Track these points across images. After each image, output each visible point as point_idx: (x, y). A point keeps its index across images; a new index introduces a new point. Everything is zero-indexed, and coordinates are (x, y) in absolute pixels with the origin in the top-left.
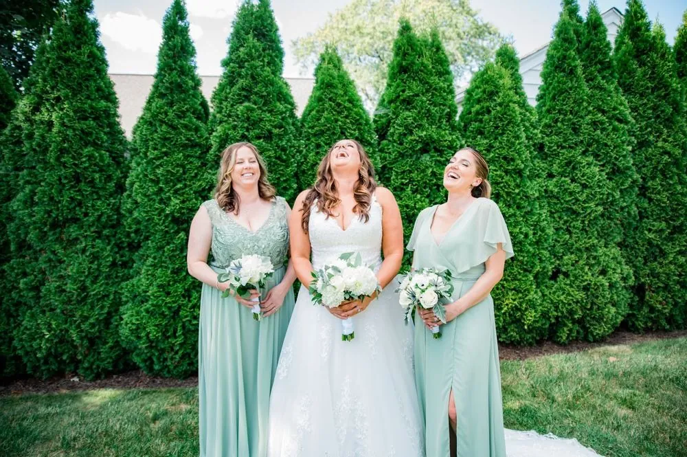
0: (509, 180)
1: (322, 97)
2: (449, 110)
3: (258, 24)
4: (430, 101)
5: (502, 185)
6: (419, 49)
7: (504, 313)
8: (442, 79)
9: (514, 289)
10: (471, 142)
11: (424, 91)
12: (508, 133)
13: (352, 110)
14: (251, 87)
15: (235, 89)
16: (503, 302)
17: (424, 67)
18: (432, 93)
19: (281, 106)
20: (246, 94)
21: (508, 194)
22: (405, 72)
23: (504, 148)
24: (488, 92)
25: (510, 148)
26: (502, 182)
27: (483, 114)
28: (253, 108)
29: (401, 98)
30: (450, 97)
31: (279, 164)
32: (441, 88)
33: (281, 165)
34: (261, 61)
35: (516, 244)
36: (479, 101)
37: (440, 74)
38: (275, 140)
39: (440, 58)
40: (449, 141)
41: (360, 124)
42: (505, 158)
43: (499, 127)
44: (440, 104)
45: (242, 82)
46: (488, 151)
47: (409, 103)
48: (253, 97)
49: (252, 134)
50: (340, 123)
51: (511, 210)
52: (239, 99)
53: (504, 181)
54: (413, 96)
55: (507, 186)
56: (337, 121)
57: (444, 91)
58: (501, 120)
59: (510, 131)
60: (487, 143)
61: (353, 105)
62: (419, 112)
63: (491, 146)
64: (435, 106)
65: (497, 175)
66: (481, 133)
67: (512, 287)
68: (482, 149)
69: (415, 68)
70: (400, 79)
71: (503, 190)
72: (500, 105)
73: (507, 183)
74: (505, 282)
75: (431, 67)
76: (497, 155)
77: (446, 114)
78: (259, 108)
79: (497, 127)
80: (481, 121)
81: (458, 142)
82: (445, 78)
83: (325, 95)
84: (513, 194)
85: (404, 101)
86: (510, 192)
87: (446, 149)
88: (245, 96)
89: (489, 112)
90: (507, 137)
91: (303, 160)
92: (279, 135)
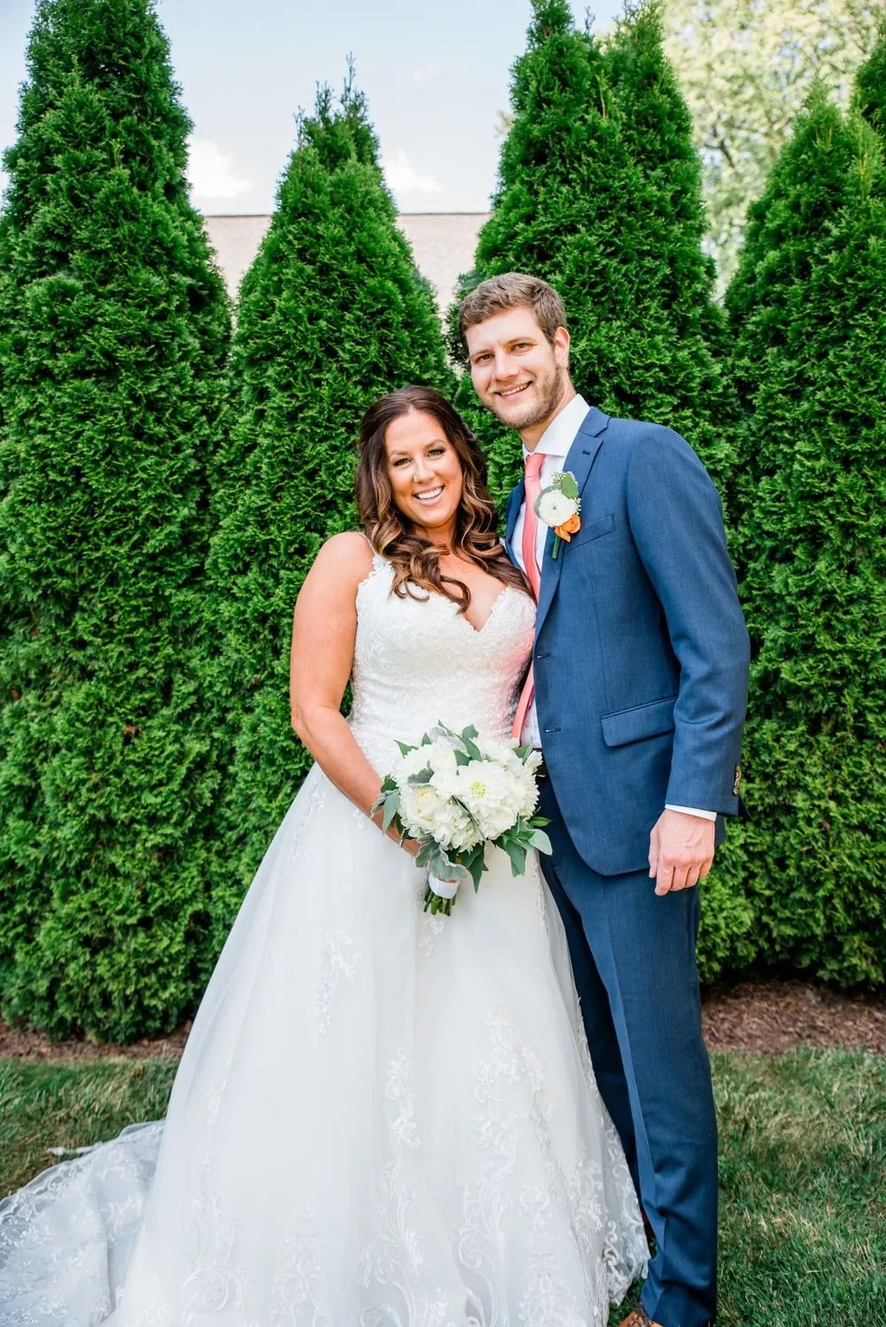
0: (852, 488)
1: (279, 250)
2: (668, 271)
3: (98, 36)
4: (609, 244)
5: (829, 500)
6: (587, 84)
7: (828, 900)
8: (658, 173)
9: (863, 827)
10: (747, 369)
11: (593, 214)
12: (857, 336)
13: (362, 283)
14: (68, 228)
15: (29, 232)
16: (824, 863)
17: (599, 139)
18: (620, 219)
19: (156, 280)
20: (58, 248)
21: (847, 530)
22: (541, 158)
23: (841, 383)
24: (809, 205)
25: (863, 383)
26: (831, 494)
27: (785, 278)
28: (73, 286)
29: (520, 239)
30: (677, 229)
31: (139, 451)
32: (646, 204)
33: (148, 454)
34: (103, 149)
35: (871, 687)
36: (778, 238)
37: (650, 158)
38: (127, 379)
39: (653, 107)
40: (664, 368)
41: (386, 324)
42: (842, 417)
43: (831, 316)
44: (642, 254)
45: (45, 214)
46: (796, 396)
47: (543, 257)
48: (77, 257)
49: (62, 363)
50: (323, 323)
51: (858, 583)
52: (40, 263)
53: (835, 488)
54: (557, 232)
55: (844, 508)
56: (314, 317)
57: (660, 213)
58: (840, 295)
59: (866, 329)
60: (791, 370)
61: (371, 268)
62: (570, 282)
63: (802, 379)
64: (624, 261)
65: (812, 470)
66: (778, 339)
67: (855, 821)
68: (777, 387)
69: (569, 141)
70: (523, 182)
71: (831, 517)
72: (839, 244)
73: (843, 496)
74: (832, 804)
75: (619, 137)
76: (817, 408)
77: (662, 284)
78: (88, 288)
79: (825, 319)
80: (780, 301)
81: (696, 371)
82: (667, 171)
83: (290, 243)
84: (863, 530)
85: (528, 248)
86: (853, 525)
87: (650, 390)
88: (54, 254)
89: (804, 272)
90: (853, 349)
91: (220, 437)
92: (141, 365)
